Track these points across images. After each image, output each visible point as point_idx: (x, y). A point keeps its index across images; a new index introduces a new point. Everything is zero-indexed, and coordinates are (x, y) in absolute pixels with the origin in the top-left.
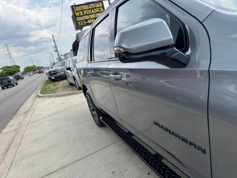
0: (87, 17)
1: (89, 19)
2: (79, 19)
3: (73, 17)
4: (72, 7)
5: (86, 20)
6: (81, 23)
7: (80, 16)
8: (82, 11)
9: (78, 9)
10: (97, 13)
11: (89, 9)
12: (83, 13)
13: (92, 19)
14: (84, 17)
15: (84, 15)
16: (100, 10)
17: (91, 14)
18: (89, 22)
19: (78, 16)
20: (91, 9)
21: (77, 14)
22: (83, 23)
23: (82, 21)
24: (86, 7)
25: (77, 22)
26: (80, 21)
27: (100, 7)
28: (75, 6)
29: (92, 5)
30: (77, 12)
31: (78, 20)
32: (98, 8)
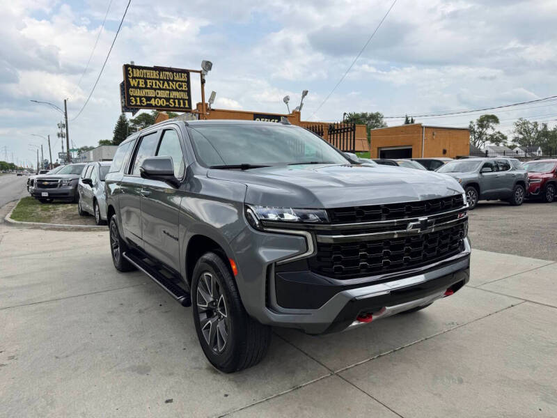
0: (151, 93)
1: (155, 98)
2: (132, 92)
3: (122, 85)
4: (126, 67)
5: (149, 99)
6: (136, 101)
7: (138, 87)
8: (145, 79)
9: (137, 73)
10: (173, 90)
11: (159, 80)
12: (146, 83)
13: (160, 98)
14: (147, 91)
15: (146, 88)
16: (180, 86)
17: (160, 89)
18: (153, 102)
19: (134, 87)
20: (164, 80)
21: (133, 83)
22: (141, 101)
23: (140, 97)
24: (154, 74)
25: (129, 96)
26: (135, 97)
27: (182, 82)
28: (133, 67)
29: (167, 73)
30: (133, 78)
31: (131, 94)
32: (177, 81)
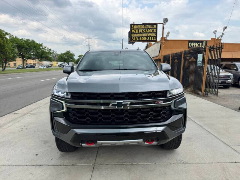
0: (140, 35)
1: (142, 37)
2: (133, 35)
3: (129, 33)
4: (131, 25)
5: (139, 37)
6: (134, 39)
7: (135, 33)
8: (138, 29)
9: (135, 27)
10: (150, 33)
11: (144, 29)
12: (138, 31)
13: (144, 37)
14: (138, 34)
15: (138, 33)
16: (153, 31)
17: (144, 33)
18: (141, 39)
19: (134, 33)
20: (146, 29)
21: (133, 31)
22: (136, 39)
23: (136, 37)
24: (142, 27)
25: (131, 37)
26: (134, 37)
27: (154, 29)
28: (134, 25)
29: (148, 26)
30: (134, 29)
31: (132, 36)
32: (151, 29)
